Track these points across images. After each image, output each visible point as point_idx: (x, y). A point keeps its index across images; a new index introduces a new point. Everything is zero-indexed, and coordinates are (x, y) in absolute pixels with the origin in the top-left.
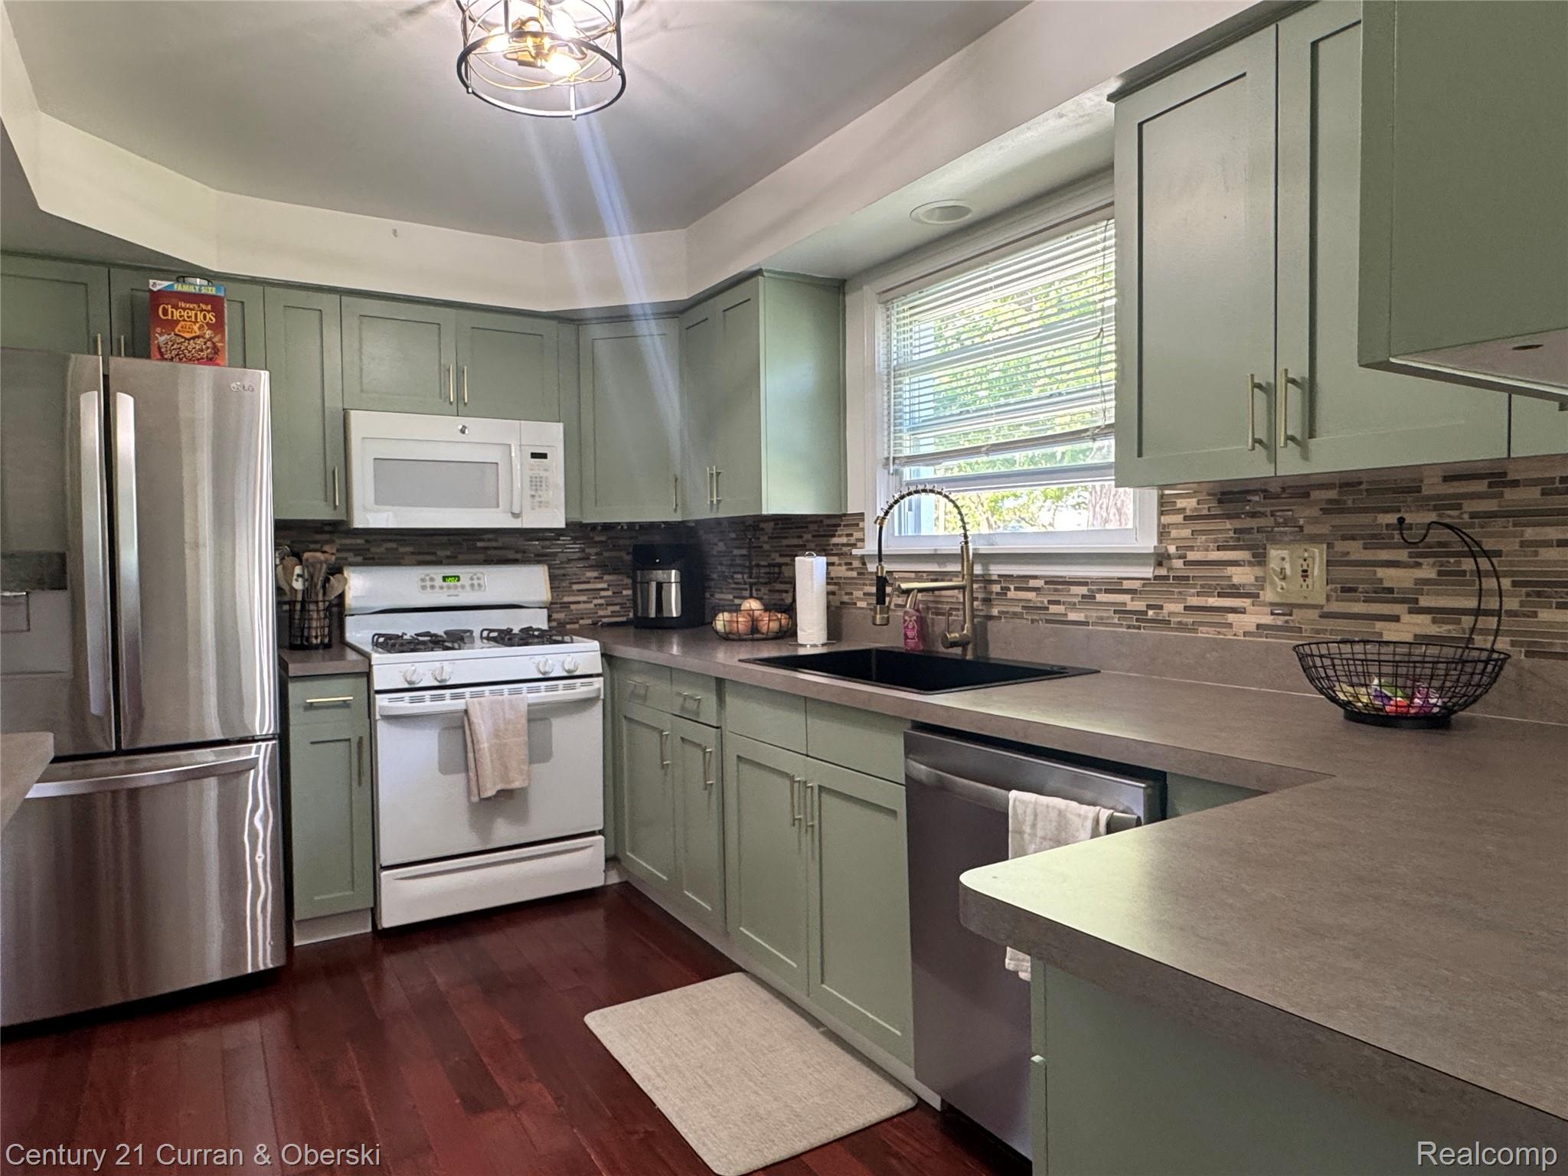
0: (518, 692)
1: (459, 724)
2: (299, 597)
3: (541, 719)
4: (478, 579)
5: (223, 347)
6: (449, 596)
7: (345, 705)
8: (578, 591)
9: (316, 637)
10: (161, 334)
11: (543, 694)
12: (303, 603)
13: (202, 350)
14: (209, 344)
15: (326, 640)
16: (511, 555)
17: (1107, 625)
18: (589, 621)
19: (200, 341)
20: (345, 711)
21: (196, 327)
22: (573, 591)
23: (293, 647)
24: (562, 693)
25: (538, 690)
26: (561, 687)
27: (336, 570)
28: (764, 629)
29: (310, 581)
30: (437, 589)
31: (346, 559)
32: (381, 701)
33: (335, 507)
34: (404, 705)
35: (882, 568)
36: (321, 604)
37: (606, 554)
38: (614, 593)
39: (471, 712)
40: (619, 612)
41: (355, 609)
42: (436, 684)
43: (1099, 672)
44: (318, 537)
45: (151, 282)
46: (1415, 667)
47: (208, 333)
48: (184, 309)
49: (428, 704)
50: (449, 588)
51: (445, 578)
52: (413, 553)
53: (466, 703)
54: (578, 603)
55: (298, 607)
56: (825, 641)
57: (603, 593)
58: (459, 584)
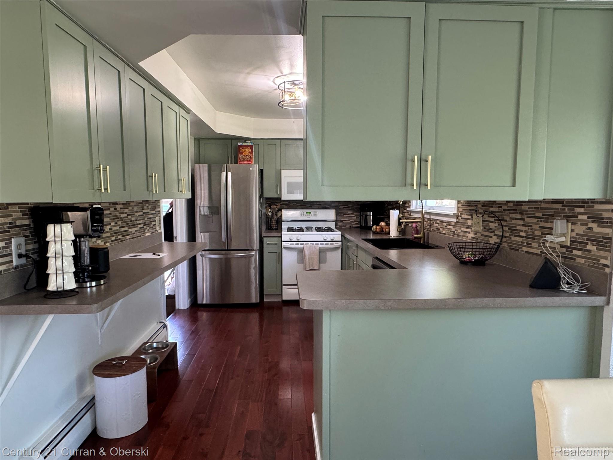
0: (318, 244)
1: (302, 251)
2: (270, 217)
3: (323, 252)
4: (316, 213)
5: (253, 157)
6: (308, 217)
7: (276, 244)
8: (346, 217)
9: (274, 227)
10: (240, 155)
11: (324, 245)
12: (271, 218)
13: (248, 158)
14: (250, 157)
15: (276, 228)
16: (327, 206)
17: (448, 235)
18: (349, 226)
19: (248, 156)
20: (275, 245)
21: (247, 153)
22: (344, 217)
23: (269, 229)
24: (329, 245)
25: (323, 244)
26: (329, 244)
27: (280, 210)
28: (384, 231)
29: (272, 213)
30: (305, 216)
31: (283, 207)
32: (284, 243)
33: (278, 194)
34: (289, 245)
35: (400, 215)
36: (275, 219)
37: (355, 206)
38: (357, 218)
39: (304, 248)
40: (358, 224)
41: (284, 220)
42: (297, 240)
43: (445, 248)
44: (277, 201)
45: (238, 143)
46: (484, 250)
47: (249, 154)
48: (245, 149)
49: (294, 245)
50: (308, 215)
51: (307, 213)
52: (300, 206)
53: (303, 246)
54: (346, 220)
55: (270, 219)
56: (398, 235)
57: (353, 218)
58: (310, 214)
